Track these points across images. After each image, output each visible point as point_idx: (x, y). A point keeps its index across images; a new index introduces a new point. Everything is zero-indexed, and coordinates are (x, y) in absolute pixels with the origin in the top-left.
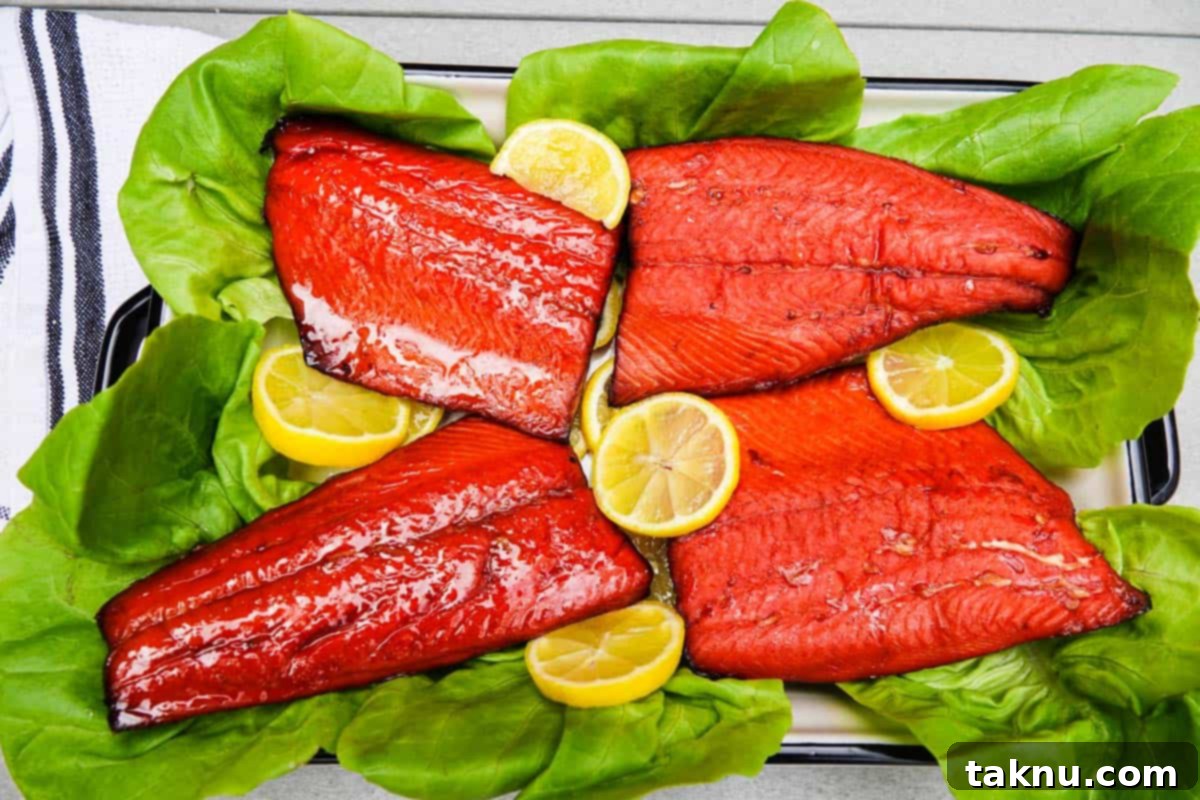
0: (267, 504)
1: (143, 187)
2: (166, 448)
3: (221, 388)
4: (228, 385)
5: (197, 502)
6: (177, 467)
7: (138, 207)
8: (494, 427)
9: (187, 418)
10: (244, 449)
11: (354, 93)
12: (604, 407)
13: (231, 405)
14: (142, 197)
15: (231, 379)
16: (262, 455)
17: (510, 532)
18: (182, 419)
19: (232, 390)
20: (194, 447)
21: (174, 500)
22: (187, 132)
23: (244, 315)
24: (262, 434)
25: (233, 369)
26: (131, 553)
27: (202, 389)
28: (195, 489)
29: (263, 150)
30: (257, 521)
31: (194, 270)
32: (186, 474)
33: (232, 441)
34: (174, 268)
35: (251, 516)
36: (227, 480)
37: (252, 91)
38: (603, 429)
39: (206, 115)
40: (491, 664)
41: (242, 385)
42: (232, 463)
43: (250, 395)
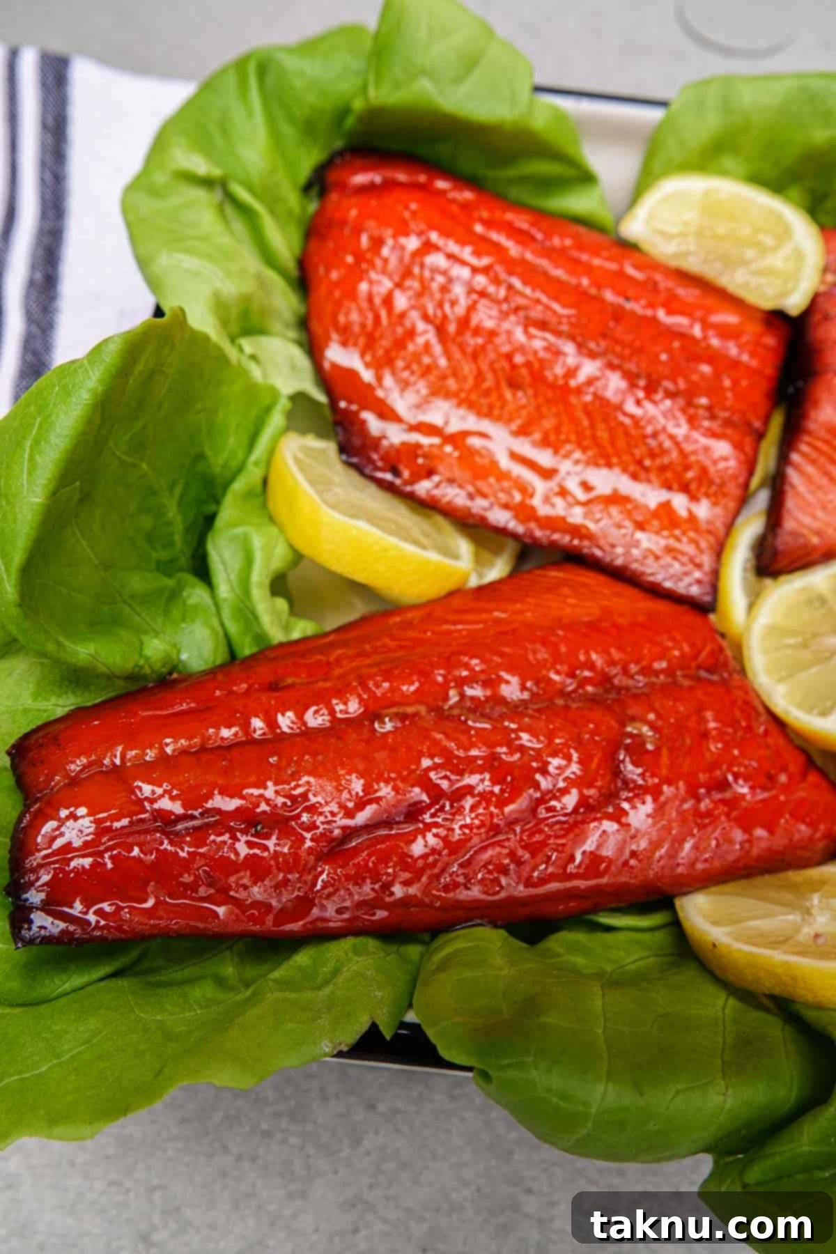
0: (277, 635)
1: (160, 178)
2: (147, 522)
3: (225, 466)
4: (234, 464)
5: (176, 613)
6: (155, 555)
7: (147, 205)
8: (601, 579)
9: (178, 491)
10: (257, 542)
11: (463, 90)
12: (751, 577)
13: (238, 486)
14: (156, 193)
15: (240, 455)
16: (279, 557)
17: (651, 716)
18: (171, 487)
19: (240, 469)
20: (178, 538)
21: (146, 600)
22: (224, 131)
23: (265, 376)
24: (282, 529)
25: (245, 439)
26: (84, 651)
27: (200, 457)
28: (174, 595)
29: (307, 189)
30: (253, 657)
31: (218, 284)
32: (166, 568)
33: (239, 530)
34: (195, 274)
35: (246, 649)
36: (224, 589)
37: (311, 99)
38: (751, 606)
39: (250, 114)
40: (609, 929)
41: (256, 464)
42: (236, 564)
43: (265, 482)
